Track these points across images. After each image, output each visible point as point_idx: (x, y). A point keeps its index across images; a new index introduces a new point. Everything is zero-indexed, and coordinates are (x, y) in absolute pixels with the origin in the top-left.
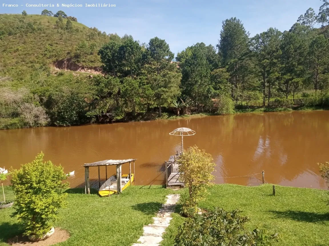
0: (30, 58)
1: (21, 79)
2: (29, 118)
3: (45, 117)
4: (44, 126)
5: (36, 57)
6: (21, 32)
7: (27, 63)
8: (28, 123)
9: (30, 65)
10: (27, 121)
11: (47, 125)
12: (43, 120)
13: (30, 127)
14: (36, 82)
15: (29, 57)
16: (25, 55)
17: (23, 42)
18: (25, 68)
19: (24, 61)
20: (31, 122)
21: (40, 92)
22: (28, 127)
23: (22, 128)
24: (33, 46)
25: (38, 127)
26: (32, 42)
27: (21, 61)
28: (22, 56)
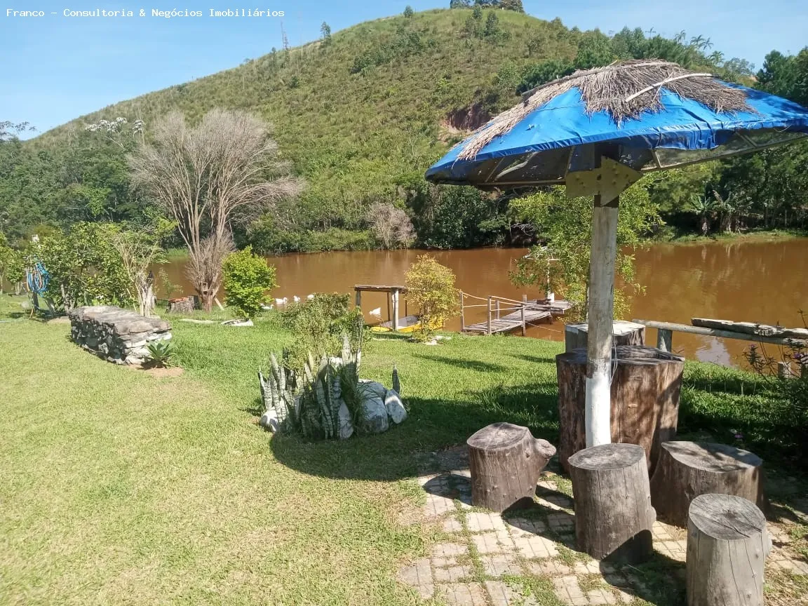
0: (408, 109)
1: (386, 156)
2: (384, 232)
3: (409, 230)
4: (409, 248)
5: (418, 107)
6: (397, 55)
7: (401, 122)
8: (381, 241)
9: (405, 124)
10: (378, 236)
11: (411, 248)
12: (407, 236)
13: (386, 248)
14: (408, 161)
15: (405, 107)
16: (399, 103)
17: (399, 76)
18: (395, 131)
19: (395, 117)
20: (387, 240)
21: (409, 180)
22: (382, 248)
23: (372, 250)
24: (415, 83)
25: (398, 248)
26: (414, 74)
27: (391, 119)
28: (393, 108)
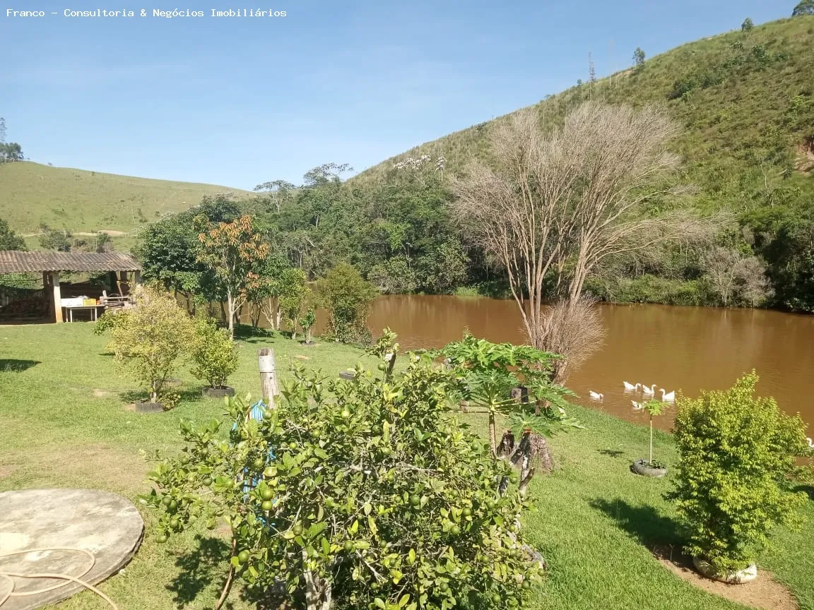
0: (746, 135)
1: (717, 189)
2: (722, 284)
3: (763, 283)
4: (756, 307)
5: (761, 131)
6: (732, 74)
7: (736, 150)
8: (716, 295)
9: (742, 152)
10: (716, 289)
11: (762, 307)
12: (756, 292)
13: (722, 305)
14: (751, 196)
15: (742, 132)
16: (735, 128)
17: (733, 98)
18: (728, 161)
19: (727, 145)
20: (724, 294)
21: (760, 219)
22: (717, 304)
23: (701, 305)
24: (757, 103)
25: (740, 307)
26: (755, 94)
27: (723, 146)
28: (726, 134)
